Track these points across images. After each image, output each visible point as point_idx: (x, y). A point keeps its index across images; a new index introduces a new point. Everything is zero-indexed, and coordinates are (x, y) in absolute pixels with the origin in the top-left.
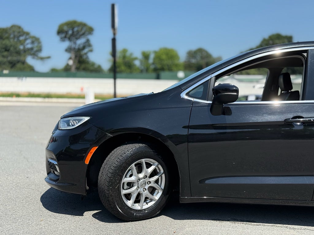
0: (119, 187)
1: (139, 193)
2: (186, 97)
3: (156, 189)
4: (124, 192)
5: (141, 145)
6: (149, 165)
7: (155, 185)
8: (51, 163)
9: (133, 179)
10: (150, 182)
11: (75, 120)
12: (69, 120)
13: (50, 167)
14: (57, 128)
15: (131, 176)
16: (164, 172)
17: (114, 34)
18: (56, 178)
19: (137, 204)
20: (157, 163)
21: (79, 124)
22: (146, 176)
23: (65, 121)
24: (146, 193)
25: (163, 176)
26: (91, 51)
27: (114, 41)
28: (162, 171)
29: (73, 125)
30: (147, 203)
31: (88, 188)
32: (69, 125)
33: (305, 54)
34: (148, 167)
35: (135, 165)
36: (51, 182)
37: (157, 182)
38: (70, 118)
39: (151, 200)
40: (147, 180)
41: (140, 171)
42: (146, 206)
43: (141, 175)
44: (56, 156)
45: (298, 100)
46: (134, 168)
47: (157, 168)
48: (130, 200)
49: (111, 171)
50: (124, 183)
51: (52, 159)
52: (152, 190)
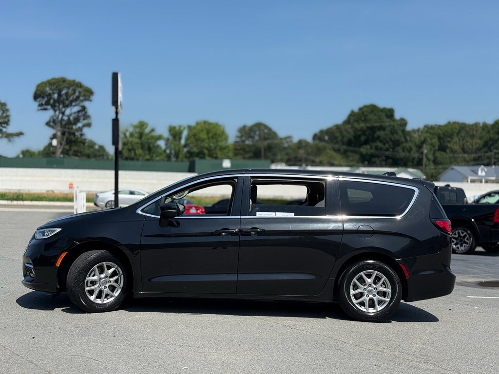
0: (83, 284)
1: (100, 290)
2: (140, 212)
3: (116, 288)
4: (87, 289)
5: (103, 251)
6: (109, 268)
7: (115, 284)
8: (27, 267)
9: (95, 278)
10: (110, 282)
11: (49, 231)
12: (44, 231)
13: (26, 270)
14: (34, 237)
15: (94, 276)
16: (123, 274)
17: (117, 113)
18: (32, 279)
19: (99, 300)
20: (116, 266)
21: (52, 234)
22: (107, 277)
23: (40, 232)
24: (106, 291)
25: (122, 276)
26: (89, 125)
27: (116, 122)
28: (121, 273)
29: (47, 235)
30: (108, 299)
31: (58, 287)
32: (44, 235)
33: (236, 180)
34: (108, 269)
35: (98, 267)
36: (27, 283)
37: (116, 281)
38: (45, 230)
39: (112, 296)
40: (108, 279)
41: (102, 272)
42: (106, 301)
43: (103, 276)
44: (33, 261)
45: (230, 216)
46: (97, 269)
47: (116, 270)
48: (92, 295)
49: (77, 271)
50: (87, 281)
51: (28, 263)
52: (113, 289)
